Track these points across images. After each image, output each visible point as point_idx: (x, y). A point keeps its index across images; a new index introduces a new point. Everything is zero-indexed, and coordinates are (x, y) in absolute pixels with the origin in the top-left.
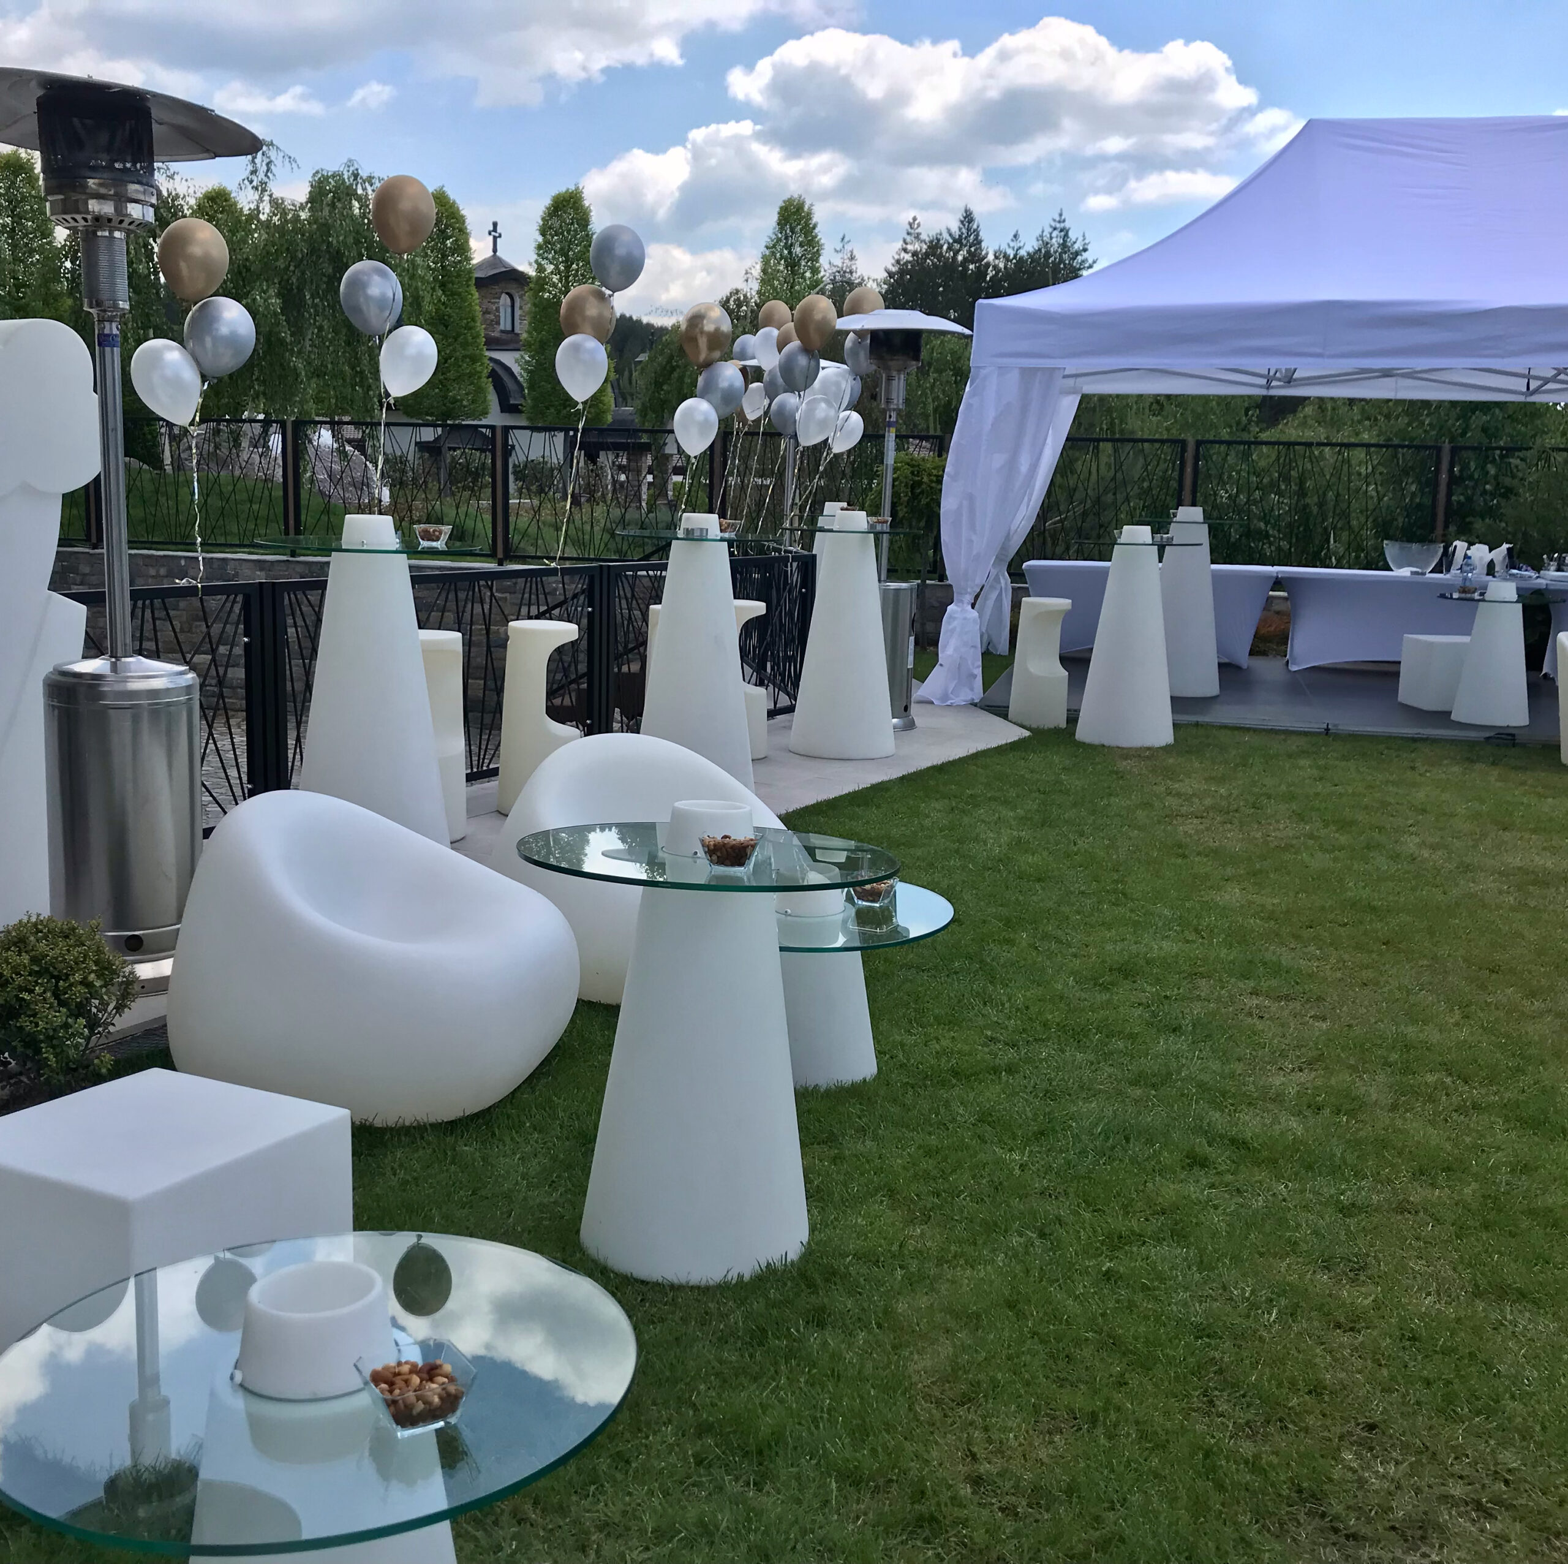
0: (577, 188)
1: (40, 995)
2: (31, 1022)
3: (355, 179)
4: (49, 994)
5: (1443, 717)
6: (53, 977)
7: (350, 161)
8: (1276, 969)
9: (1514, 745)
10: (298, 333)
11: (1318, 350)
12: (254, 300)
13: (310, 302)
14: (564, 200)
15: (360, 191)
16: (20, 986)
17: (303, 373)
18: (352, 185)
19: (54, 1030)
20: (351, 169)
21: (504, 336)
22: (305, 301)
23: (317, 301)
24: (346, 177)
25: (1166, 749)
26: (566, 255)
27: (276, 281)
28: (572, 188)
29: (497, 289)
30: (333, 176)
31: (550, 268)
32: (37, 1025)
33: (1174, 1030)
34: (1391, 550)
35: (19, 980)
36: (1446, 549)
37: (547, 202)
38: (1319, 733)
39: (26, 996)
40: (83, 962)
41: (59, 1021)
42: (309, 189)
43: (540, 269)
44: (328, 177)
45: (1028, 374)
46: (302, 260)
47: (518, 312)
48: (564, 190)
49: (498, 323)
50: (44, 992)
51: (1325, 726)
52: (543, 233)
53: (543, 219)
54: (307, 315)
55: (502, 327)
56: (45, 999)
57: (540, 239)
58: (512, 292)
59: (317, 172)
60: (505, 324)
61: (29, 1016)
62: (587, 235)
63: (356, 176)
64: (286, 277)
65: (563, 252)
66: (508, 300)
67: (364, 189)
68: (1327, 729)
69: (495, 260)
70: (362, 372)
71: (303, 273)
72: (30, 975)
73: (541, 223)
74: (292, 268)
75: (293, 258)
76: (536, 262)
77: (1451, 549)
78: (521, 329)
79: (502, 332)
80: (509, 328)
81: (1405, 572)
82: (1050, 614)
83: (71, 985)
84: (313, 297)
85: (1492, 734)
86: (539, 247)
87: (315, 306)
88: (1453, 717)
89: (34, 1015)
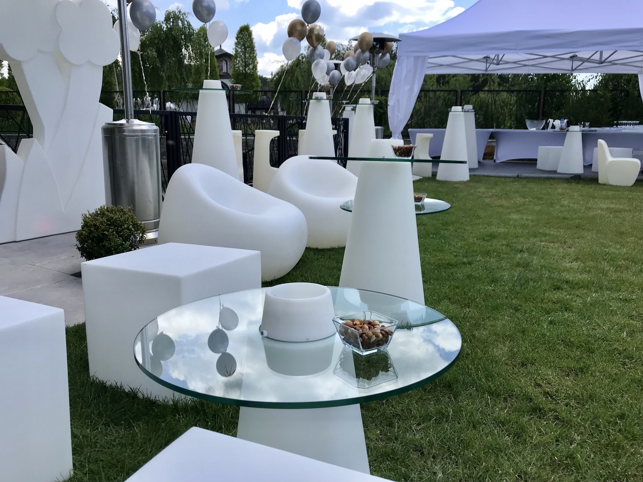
0: (248, 25)
1: (112, 232)
2: (108, 243)
3: (180, 13)
4: (115, 233)
5: (555, 172)
6: (115, 226)
7: (178, 7)
8: (545, 235)
9: (580, 179)
10: (162, 63)
11: (515, 48)
12: (148, 53)
13: (166, 54)
14: (244, 28)
15: (181, 17)
16: (103, 229)
17: (165, 77)
18: (178, 15)
19: (118, 246)
20: (178, 10)
21: (224, 74)
22: (165, 53)
23: (169, 53)
24: (177, 12)
25: (468, 181)
26: (244, 46)
27: (155, 47)
28: (246, 24)
29: (222, 59)
30: (173, 12)
31: (240, 50)
32: (111, 244)
33: (521, 251)
34: (528, 123)
35: (103, 227)
36: (546, 122)
37: (238, 29)
38: (515, 177)
39: (106, 233)
40: (127, 221)
41: (119, 242)
42: (165, 16)
43: (236, 51)
44: (170, 13)
45: (416, 58)
46: (163, 40)
47: (229, 67)
48: (243, 25)
49: (222, 70)
50: (113, 232)
51: (517, 175)
52: (237, 39)
53: (237, 34)
54: (165, 58)
55: (224, 71)
56: (113, 234)
57: (236, 41)
58: (227, 60)
59: (167, 11)
60: (225, 70)
61: (108, 241)
62: (251, 39)
63: (180, 12)
64: (158, 46)
65: (244, 45)
66: (225, 62)
67: (183, 16)
68: (518, 176)
69: (221, 50)
70: (184, 77)
71: (164, 44)
72: (107, 225)
73: (236, 36)
74: (160, 43)
75: (160, 40)
76: (235, 48)
77: (548, 121)
78: (230, 72)
79: (224, 73)
80: (226, 72)
81: (534, 129)
82: (426, 139)
83: (123, 229)
84: (167, 52)
85: (573, 176)
86: (236, 44)
87: (168, 55)
88: (558, 172)
89: (109, 241)
